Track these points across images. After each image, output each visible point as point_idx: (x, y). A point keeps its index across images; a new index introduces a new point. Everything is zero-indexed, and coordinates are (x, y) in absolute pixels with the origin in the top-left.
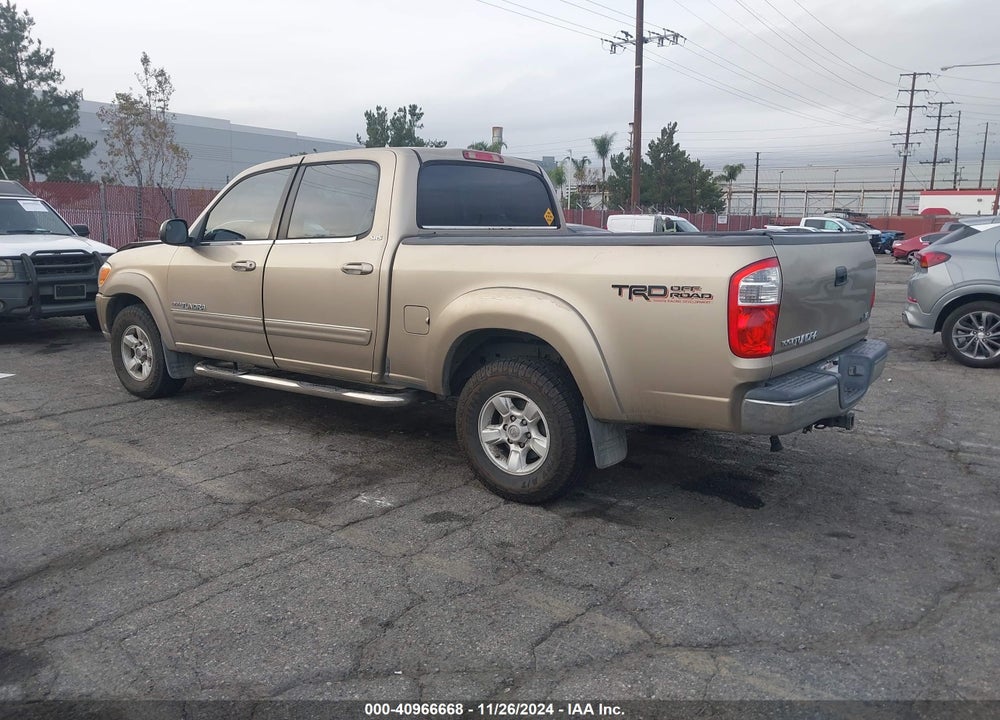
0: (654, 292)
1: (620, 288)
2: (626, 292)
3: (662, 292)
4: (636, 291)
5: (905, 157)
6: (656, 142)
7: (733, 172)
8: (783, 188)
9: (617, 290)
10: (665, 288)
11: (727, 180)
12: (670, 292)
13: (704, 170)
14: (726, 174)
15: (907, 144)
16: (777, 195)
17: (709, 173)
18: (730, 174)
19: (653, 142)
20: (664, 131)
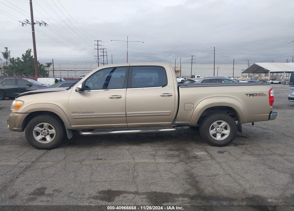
0: (254, 95)
1: (247, 94)
2: (248, 95)
3: (256, 95)
4: (250, 95)
5: (98, 62)
6: (25, 55)
7: (49, 65)
8: (61, 69)
9: (246, 95)
10: (257, 94)
11: (47, 67)
12: (258, 95)
13: (41, 64)
14: (47, 65)
15: (98, 59)
16: (59, 72)
17: (42, 65)
18: (48, 65)
19: (23, 54)
20: (27, 51)
